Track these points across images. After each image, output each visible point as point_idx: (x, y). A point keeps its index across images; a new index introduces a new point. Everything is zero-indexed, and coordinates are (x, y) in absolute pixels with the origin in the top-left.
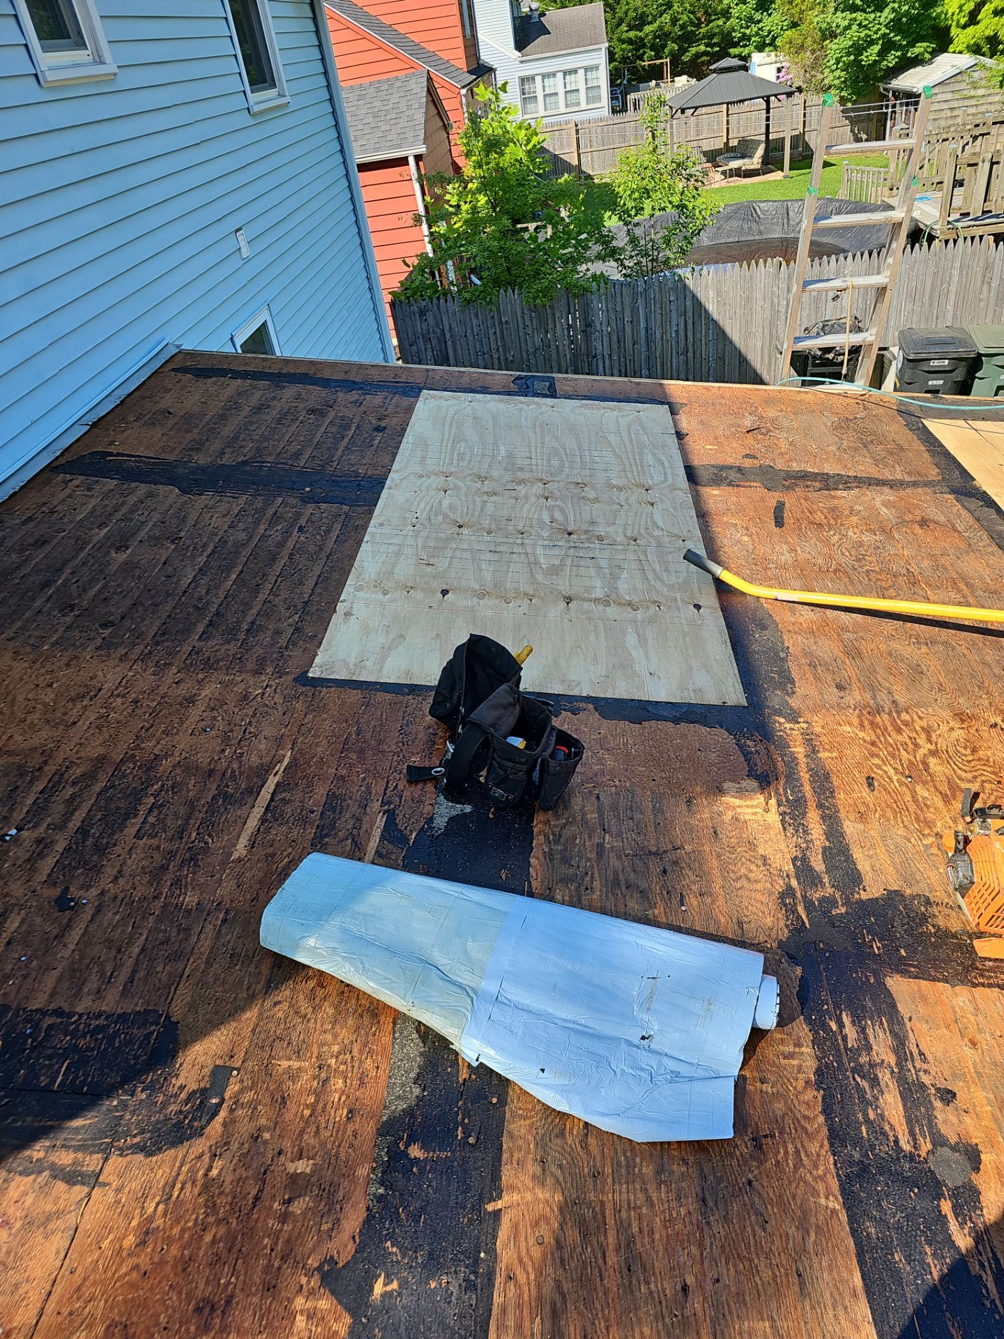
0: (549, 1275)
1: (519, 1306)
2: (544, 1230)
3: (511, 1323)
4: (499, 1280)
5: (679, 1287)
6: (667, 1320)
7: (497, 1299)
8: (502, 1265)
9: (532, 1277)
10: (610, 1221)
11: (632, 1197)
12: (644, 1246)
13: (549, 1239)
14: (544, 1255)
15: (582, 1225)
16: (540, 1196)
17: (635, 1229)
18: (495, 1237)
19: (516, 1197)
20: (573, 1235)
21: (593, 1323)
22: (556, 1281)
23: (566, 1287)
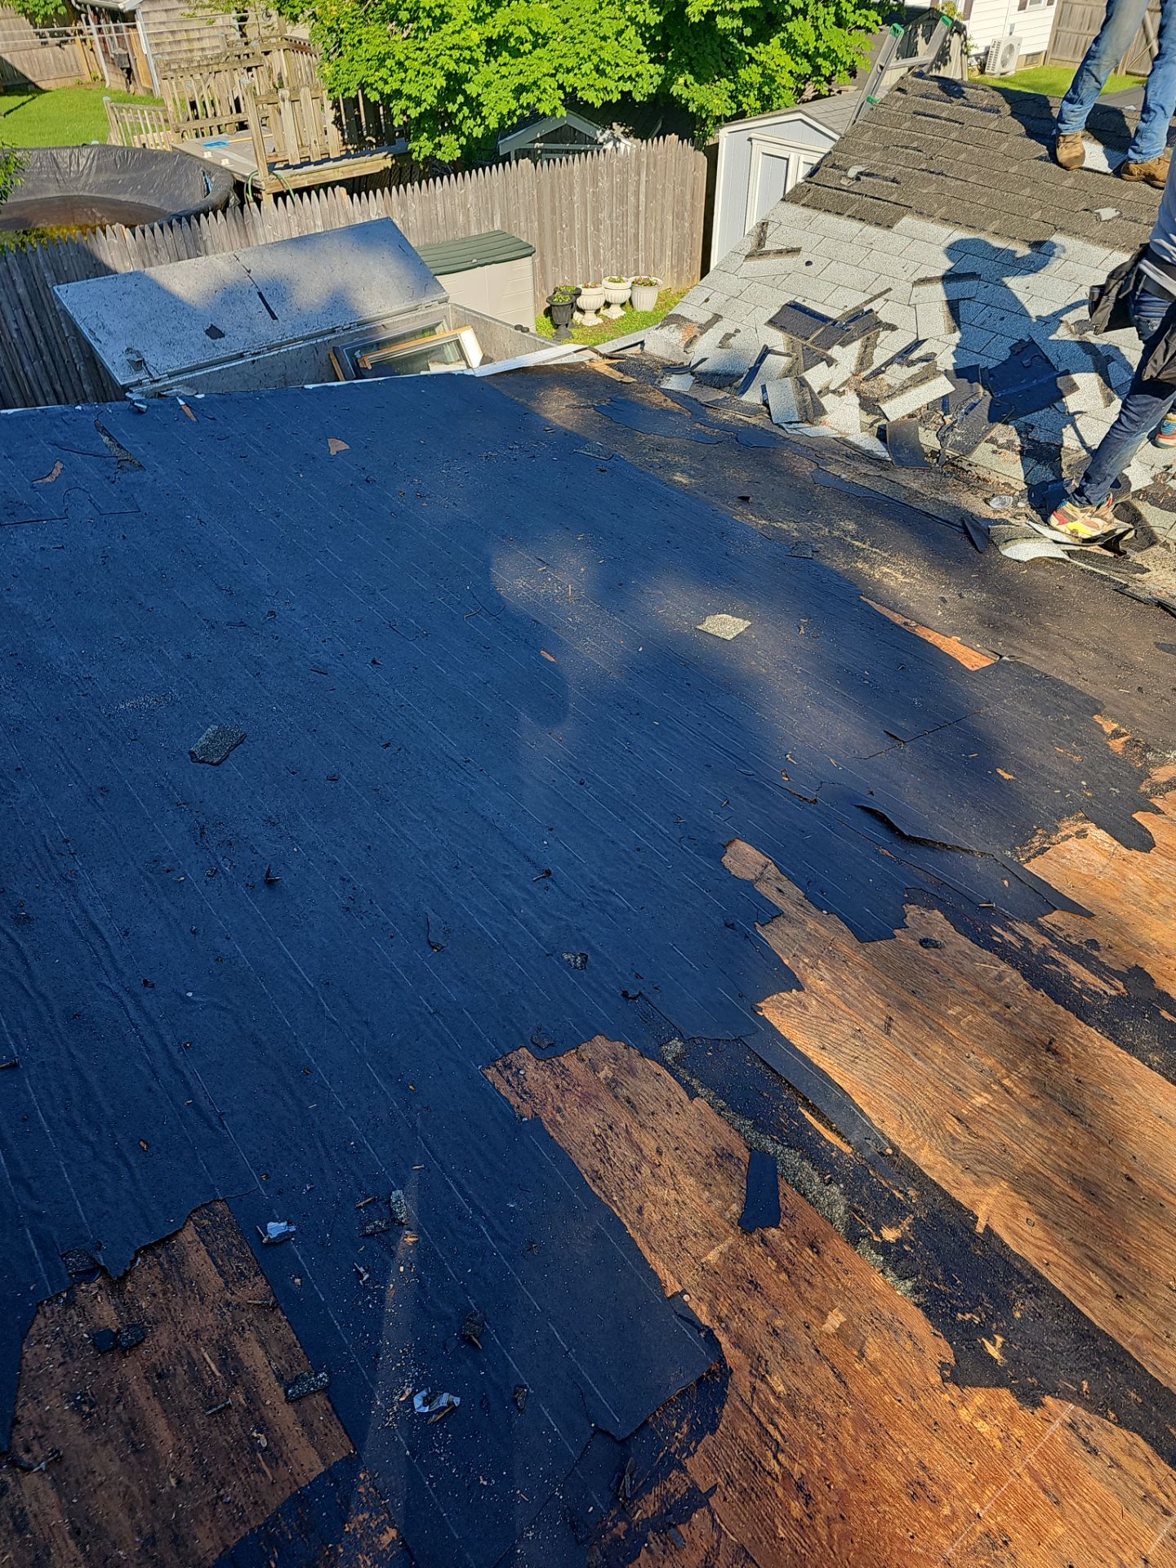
0: (1062, 1241)
1: (1074, 1277)
2: (1023, 1214)
3: (1083, 1292)
4: (1044, 1272)
5: (1125, 1180)
6: (1144, 1206)
7: (1059, 1286)
8: (1034, 1262)
9: (1057, 1251)
10: (1048, 1173)
11: (1039, 1146)
12: (1079, 1171)
13: (1034, 1218)
14: (1045, 1230)
15: (1038, 1190)
16: (995, 1193)
17: (1065, 1165)
18: (1007, 1246)
19: (984, 1208)
20: (1041, 1201)
21: (1118, 1246)
22: (1071, 1239)
23: (1078, 1237)
